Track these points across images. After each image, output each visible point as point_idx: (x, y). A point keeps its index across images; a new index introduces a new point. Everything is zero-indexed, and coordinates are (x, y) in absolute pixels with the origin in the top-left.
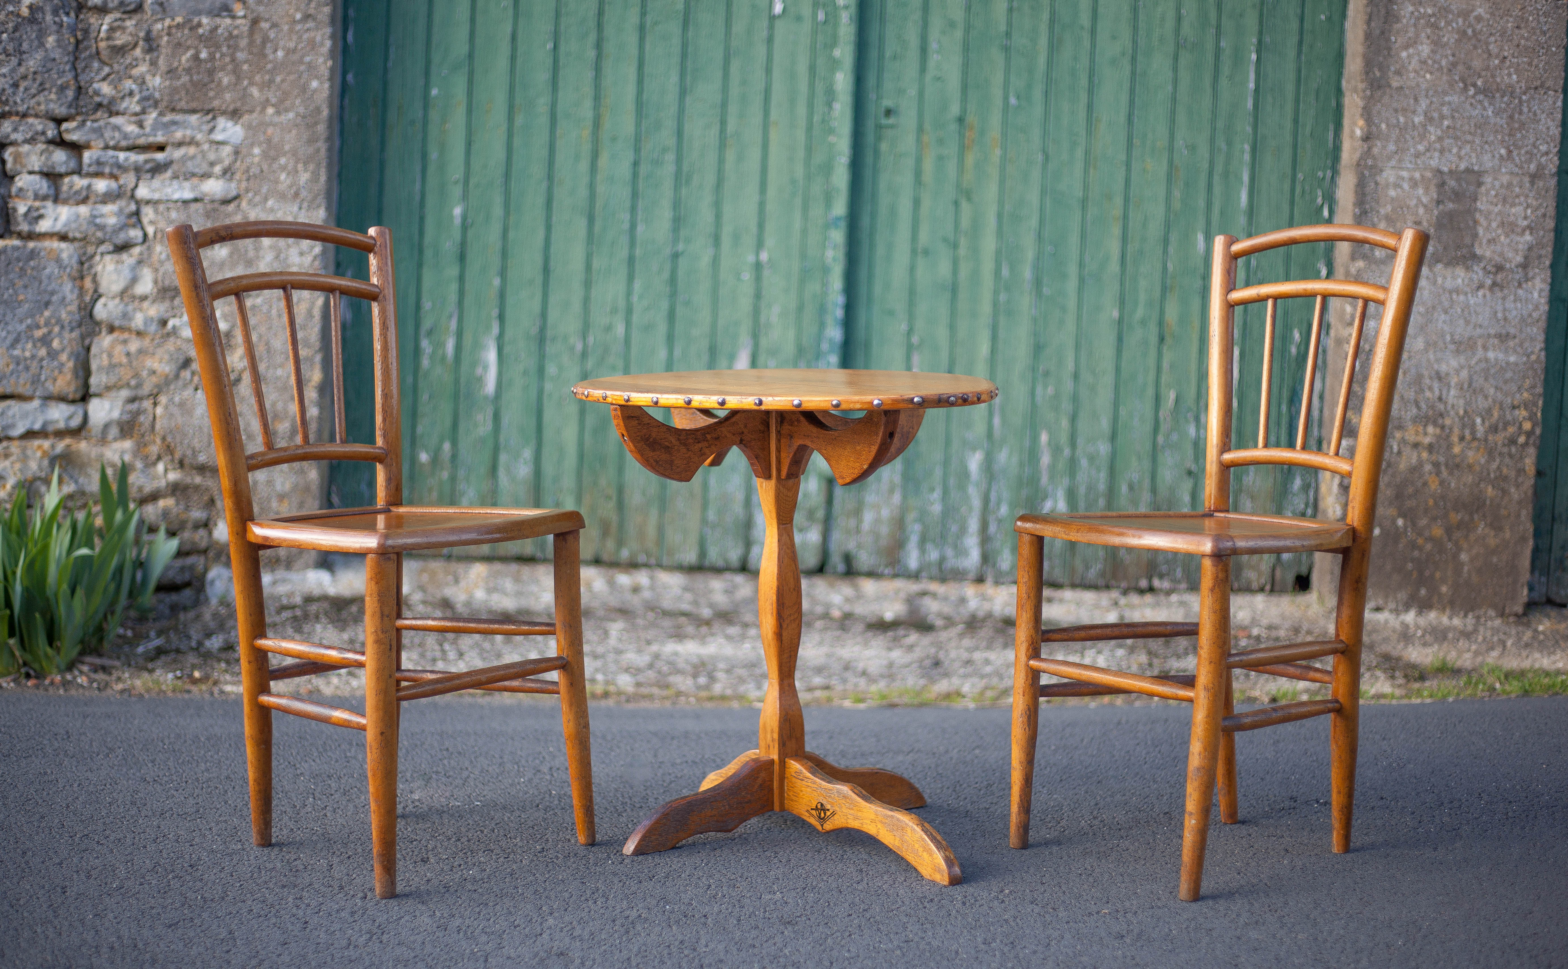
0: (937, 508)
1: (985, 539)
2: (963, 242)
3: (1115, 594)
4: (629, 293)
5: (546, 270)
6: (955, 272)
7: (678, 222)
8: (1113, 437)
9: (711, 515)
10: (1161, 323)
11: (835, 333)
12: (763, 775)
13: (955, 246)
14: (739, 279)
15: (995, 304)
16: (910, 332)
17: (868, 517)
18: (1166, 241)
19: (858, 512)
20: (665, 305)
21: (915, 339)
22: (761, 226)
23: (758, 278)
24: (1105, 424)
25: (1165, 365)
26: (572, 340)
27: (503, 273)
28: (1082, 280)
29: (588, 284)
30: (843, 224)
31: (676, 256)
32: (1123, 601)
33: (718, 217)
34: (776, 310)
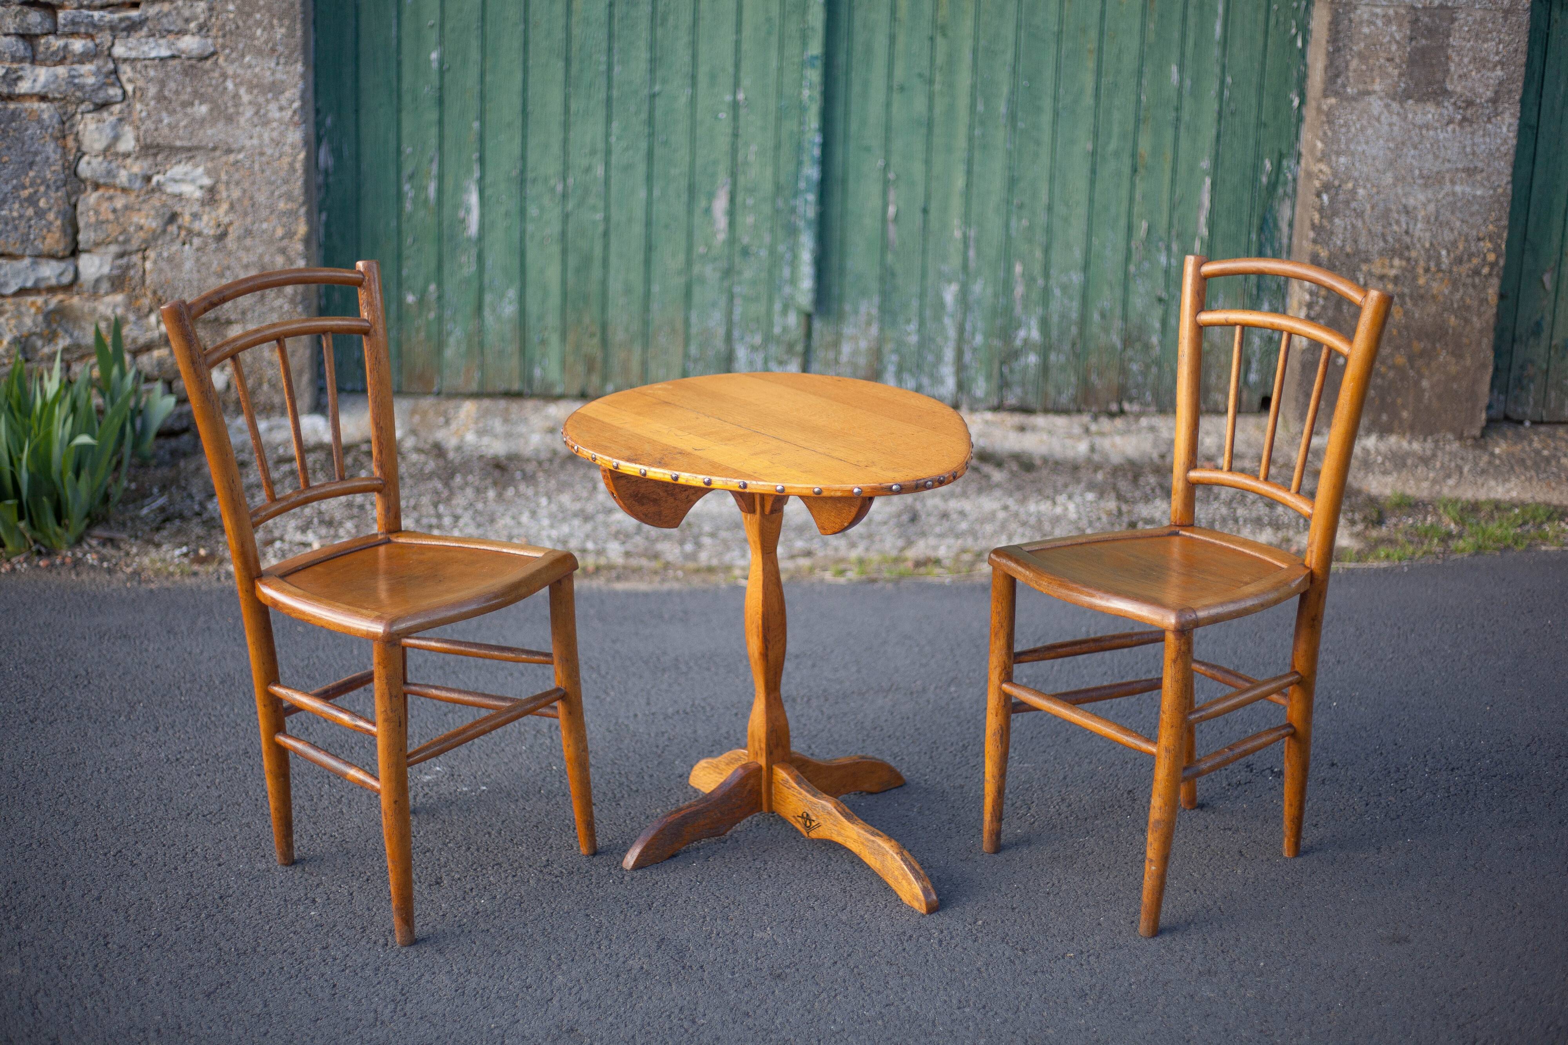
0: (913, 339)
1: (960, 367)
2: (938, 78)
3: (1086, 418)
4: (607, 135)
5: (525, 113)
6: (931, 108)
7: (654, 63)
8: (1086, 267)
9: (693, 350)
10: (1134, 155)
11: (812, 172)
12: (752, 781)
13: (931, 82)
14: (716, 118)
15: (971, 139)
16: (886, 167)
17: (846, 349)
18: (1140, 73)
19: (836, 344)
20: (643, 145)
21: (891, 176)
22: (737, 66)
23: (735, 118)
24: (1078, 254)
25: (1138, 196)
26: (552, 182)
27: (482, 117)
28: (1056, 114)
29: (566, 126)
30: (819, 63)
31: (653, 96)
32: (1094, 427)
33: (694, 57)
34: (754, 148)
